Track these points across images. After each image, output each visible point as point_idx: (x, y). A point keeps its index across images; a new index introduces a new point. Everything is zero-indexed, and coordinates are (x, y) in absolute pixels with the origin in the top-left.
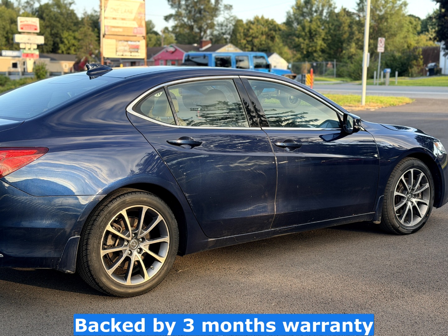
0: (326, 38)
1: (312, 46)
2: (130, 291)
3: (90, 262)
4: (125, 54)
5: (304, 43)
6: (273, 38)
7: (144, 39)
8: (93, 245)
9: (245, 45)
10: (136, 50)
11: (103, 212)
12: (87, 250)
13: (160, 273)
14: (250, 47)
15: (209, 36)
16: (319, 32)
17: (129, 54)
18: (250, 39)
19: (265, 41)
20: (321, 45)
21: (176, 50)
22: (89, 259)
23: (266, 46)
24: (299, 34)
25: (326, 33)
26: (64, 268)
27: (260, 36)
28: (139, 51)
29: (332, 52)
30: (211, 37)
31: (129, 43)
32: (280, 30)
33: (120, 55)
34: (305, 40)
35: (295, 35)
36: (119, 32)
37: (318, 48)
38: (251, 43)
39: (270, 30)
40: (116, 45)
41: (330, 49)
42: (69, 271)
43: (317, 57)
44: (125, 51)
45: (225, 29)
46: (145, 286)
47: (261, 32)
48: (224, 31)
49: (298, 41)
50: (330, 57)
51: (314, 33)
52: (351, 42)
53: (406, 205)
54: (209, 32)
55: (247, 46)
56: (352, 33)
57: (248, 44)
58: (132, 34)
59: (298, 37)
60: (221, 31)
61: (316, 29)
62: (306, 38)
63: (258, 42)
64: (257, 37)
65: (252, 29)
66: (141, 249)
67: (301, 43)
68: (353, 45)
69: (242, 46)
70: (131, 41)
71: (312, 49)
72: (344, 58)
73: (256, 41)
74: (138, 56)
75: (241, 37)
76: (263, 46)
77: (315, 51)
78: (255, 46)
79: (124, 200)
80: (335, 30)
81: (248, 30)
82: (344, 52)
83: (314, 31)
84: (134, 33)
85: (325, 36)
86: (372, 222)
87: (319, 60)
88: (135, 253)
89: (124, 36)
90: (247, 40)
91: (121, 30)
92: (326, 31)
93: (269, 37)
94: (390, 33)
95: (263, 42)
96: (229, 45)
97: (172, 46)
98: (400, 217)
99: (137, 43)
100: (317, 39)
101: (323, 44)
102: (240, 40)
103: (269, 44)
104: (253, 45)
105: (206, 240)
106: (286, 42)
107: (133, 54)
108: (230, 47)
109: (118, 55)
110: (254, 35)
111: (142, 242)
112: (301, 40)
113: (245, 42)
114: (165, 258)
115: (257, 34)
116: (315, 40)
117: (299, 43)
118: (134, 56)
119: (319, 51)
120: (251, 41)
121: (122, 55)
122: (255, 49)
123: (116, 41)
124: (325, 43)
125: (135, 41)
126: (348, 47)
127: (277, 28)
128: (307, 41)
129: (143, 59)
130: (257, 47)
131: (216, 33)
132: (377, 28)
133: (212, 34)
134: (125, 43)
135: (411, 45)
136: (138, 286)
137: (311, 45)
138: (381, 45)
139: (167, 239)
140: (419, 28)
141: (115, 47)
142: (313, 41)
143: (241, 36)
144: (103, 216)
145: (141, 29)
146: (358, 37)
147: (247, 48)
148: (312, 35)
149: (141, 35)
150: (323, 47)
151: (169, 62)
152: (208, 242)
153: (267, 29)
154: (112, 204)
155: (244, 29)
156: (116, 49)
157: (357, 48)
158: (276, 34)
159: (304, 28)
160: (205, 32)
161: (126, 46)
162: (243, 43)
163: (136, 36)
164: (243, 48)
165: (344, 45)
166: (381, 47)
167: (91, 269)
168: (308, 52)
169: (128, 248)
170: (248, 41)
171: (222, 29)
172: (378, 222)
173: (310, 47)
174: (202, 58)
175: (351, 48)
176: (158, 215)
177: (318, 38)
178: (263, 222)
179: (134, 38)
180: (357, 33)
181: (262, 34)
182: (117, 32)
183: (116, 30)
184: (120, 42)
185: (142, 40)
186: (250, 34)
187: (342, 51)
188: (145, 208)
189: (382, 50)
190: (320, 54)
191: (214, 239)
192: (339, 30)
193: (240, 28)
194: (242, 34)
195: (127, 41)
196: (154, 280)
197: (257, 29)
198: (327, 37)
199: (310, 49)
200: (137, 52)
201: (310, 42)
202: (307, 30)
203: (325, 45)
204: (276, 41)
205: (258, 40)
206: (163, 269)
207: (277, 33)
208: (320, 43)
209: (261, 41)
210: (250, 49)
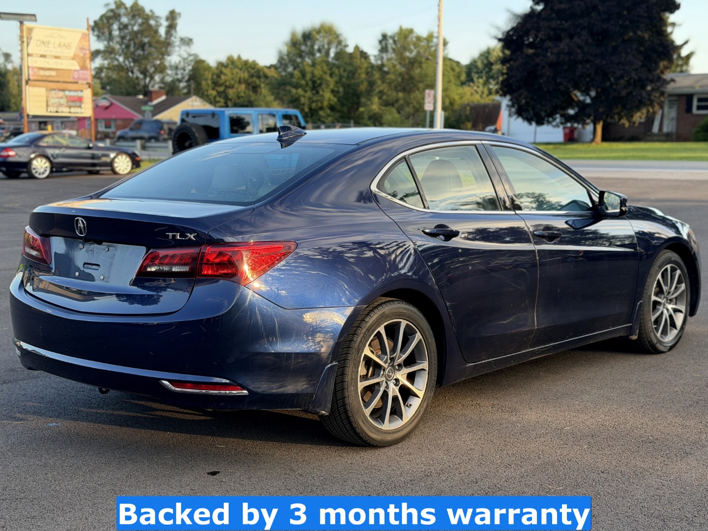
0: (336, 89)
1: (316, 101)
2: (389, 438)
3: (347, 398)
4: (60, 109)
5: (305, 96)
6: (255, 88)
7: (90, 87)
8: (352, 375)
9: (215, 97)
10: (78, 104)
11: (361, 329)
12: (344, 383)
13: (420, 412)
14: (222, 100)
15: (158, 83)
16: (326, 80)
17: (67, 110)
18: (221, 89)
19: (245, 93)
20: (330, 100)
21: (112, 104)
22: (346, 394)
23: (246, 99)
24: (297, 83)
25: (336, 83)
26: (318, 408)
27: (236, 85)
28: (83, 106)
29: (345, 109)
30: (162, 85)
31: (67, 93)
32: (266, 77)
33: (53, 112)
34: (306, 91)
35: (291, 84)
36: (50, 76)
37: (326, 103)
38: (224, 95)
39: (252, 76)
40: (47, 97)
41: (342, 105)
42: (324, 412)
43: (323, 117)
44: (60, 105)
45: (182, 74)
46: (404, 430)
47: (238, 79)
48: (179, 77)
49: (297, 93)
50: (342, 117)
51: (319, 82)
52: (371, 96)
53: (662, 313)
54: (157, 78)
55: (218, 99)
56: (371, 84)
57: (220, 97)
58: (71, 80)
59: (296, 86)
60: (176, 77)
61: (321, 76)
62: (307, 89)
63: (234, 93)
64: (232, 87)
65: (225, 75)
66: (397, 380)
67: (300, 96)
68: (376, 100)
69: (210, 99)
70: (70, 91)
71: (317, 105)
72: (363, 118)
73: (231, 93)
74: (82, 113)
75: (208, 86)
76: (242, 99)
77: (321, 108)
78: (231, 100)
79: (383, 311)
80: (348, 78)
81: (219, 76)
82: (362, 109)
83: (319, 79)
84: (74, 78)
85: (334, 86)
86: (627, 337)
87: (327, 121)
88: (392, 385)
89: (58, 82)
90: (217, 91)
91: (53, 73)
92: (336, 78)
93: (250, 87)
94: (425, 83)
95: (242, 94)
96: (194, 98)
97: (105, 98)
98: (657, 329)
99: (80, 94)
100: (323, 91)
101: (332, 97)
102: (207, 91)
103: (250, 96)
104: (227, 98)
105: (464, 366)
106: (278, 94)
107: (73, 110)
108: (196, 101)
109: (50, 112)
110: (228, 84)
111: (399, 370)
112: (300, 91)
113: (214, 93)
114: (424, 392)
115: (233, 82)
116: (321, 92)
117: (297, 96)
118: (74, 113)
119: (326, 109)
120: (224, 92)
121: (57, 112)
122: (229, 103)
123: (47, 90)
124: (335, 96)
125: (76, 91)
126: (369, 103)
127: (261, 74)
128: (309, 94)
129: (90, 118)
130: (233, 100)
131: (169, 79)
132: (406, 77)
133: (162, 81)
134: (61, 94)
135: (454, 100)
136: (396, 430)
137: (315, 99)
138: (429, 100)
139: (425, 365)
140: (463, 77)
141: (44, 99)
142: (318, 92)
143: (208, 84)
144: (362, 335)
145: (85, 72)
146: (381, 88)
147: (219, 102)
148: (316, 85)
149: (85, 82)
150: (332, 103)
151: (101, 122)
152: (466, 368)
153: (246, 75)
154: (370, 319)
155: (213, 75)
156: (47, 102)
157: (381, 104)
158: (260, 81)
159: (303, 75)
160: (152, 78)
161: (61, 98)
162: (211, 95)
163: (77, 83)
164: (213, 102)
165: (363, 100)
166: (429, 102)
167: (349, 408)
168: (311, 109)
169: (384, 379)
170: (218, 93)
171: (176, 74)
172: (634, 337)
173: (314, 102)
174: (210, 116)
175: (372, 104)
176: (417, 332)
177: (325, 90)
178: (522, 339)
179: (75, 86)
180: (379, 82)
181: (240, 82)
182: (47, 76)
183: (47, 73)
184: (53, 92)
185: (86, 89)
186: (221, 82)
187: (358, 109)
188: (404, 323)
189: (430, 107)
190: (329, 112)
191: (472, 364)
192: (353, 78)
193: (206, 73)
194: (210, 82)
195: (63, 90)
196: (413, 421)
197: (233, 74)
198: (338, 87)
199: (314, 106)
200: (80, 107)
201: (314, 94)
202: (308, 76)
203: (335, 100)
204: (261, 93)
205: (234, 90)
206: (422, 407)
207: (262, 80)
208: (327, 96)
209: (239, 93)
210: (222, 104)
